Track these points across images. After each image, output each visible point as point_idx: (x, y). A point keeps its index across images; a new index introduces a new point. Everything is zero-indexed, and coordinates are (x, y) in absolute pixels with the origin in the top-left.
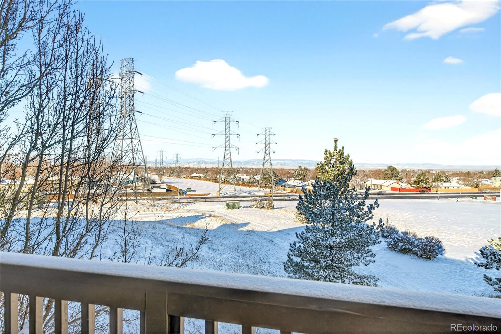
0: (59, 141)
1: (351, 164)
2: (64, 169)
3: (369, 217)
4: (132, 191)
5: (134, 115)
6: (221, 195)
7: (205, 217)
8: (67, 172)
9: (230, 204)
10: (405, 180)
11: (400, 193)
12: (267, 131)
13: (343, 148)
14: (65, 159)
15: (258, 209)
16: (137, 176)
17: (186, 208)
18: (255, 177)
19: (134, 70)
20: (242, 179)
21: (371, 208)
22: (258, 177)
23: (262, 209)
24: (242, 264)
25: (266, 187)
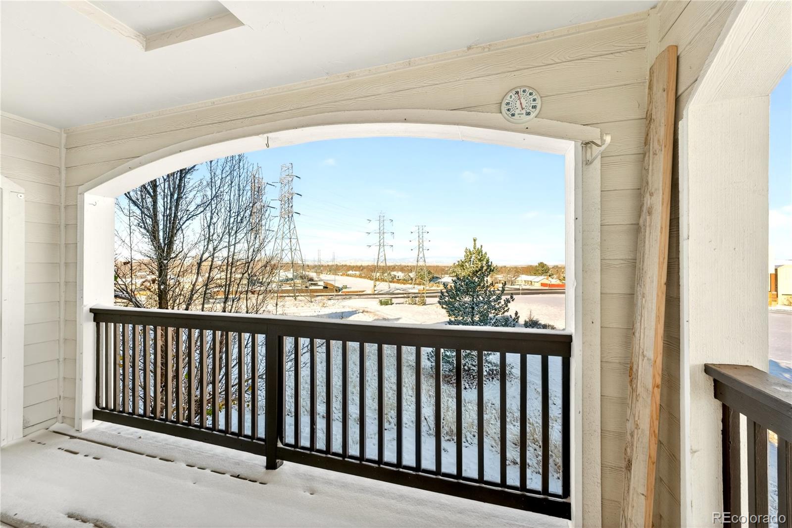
0: (226, 247)
1: (488, 261)
2: (229, 268)
3: (505, 310)
4: (291, 288)
5: (292, 216)
6: (376, 292)
7: (359, 313)
8: (231, 270)
9: (383, 301)
10: (555, 276)
11: (550, 288)
12: (421, 229)
13: (481, 246)
14: (230, 260)
15: (411, 305)
16: (296, 274)
17: (340, 304)
18: (410, 274)
19: (293, 174)
20: (397, 277)
21: (507, 301)
22: (412, 275)
23: (415, 305)
24: (390, 354)
25: (419, 284)
